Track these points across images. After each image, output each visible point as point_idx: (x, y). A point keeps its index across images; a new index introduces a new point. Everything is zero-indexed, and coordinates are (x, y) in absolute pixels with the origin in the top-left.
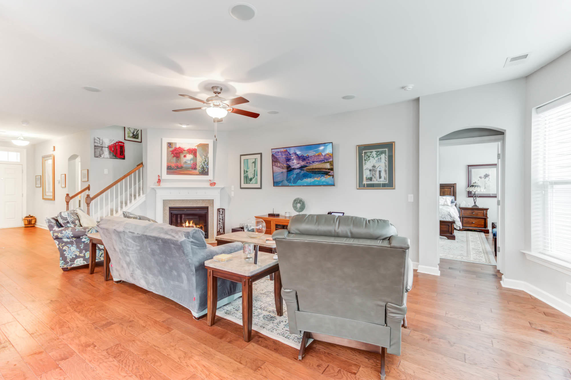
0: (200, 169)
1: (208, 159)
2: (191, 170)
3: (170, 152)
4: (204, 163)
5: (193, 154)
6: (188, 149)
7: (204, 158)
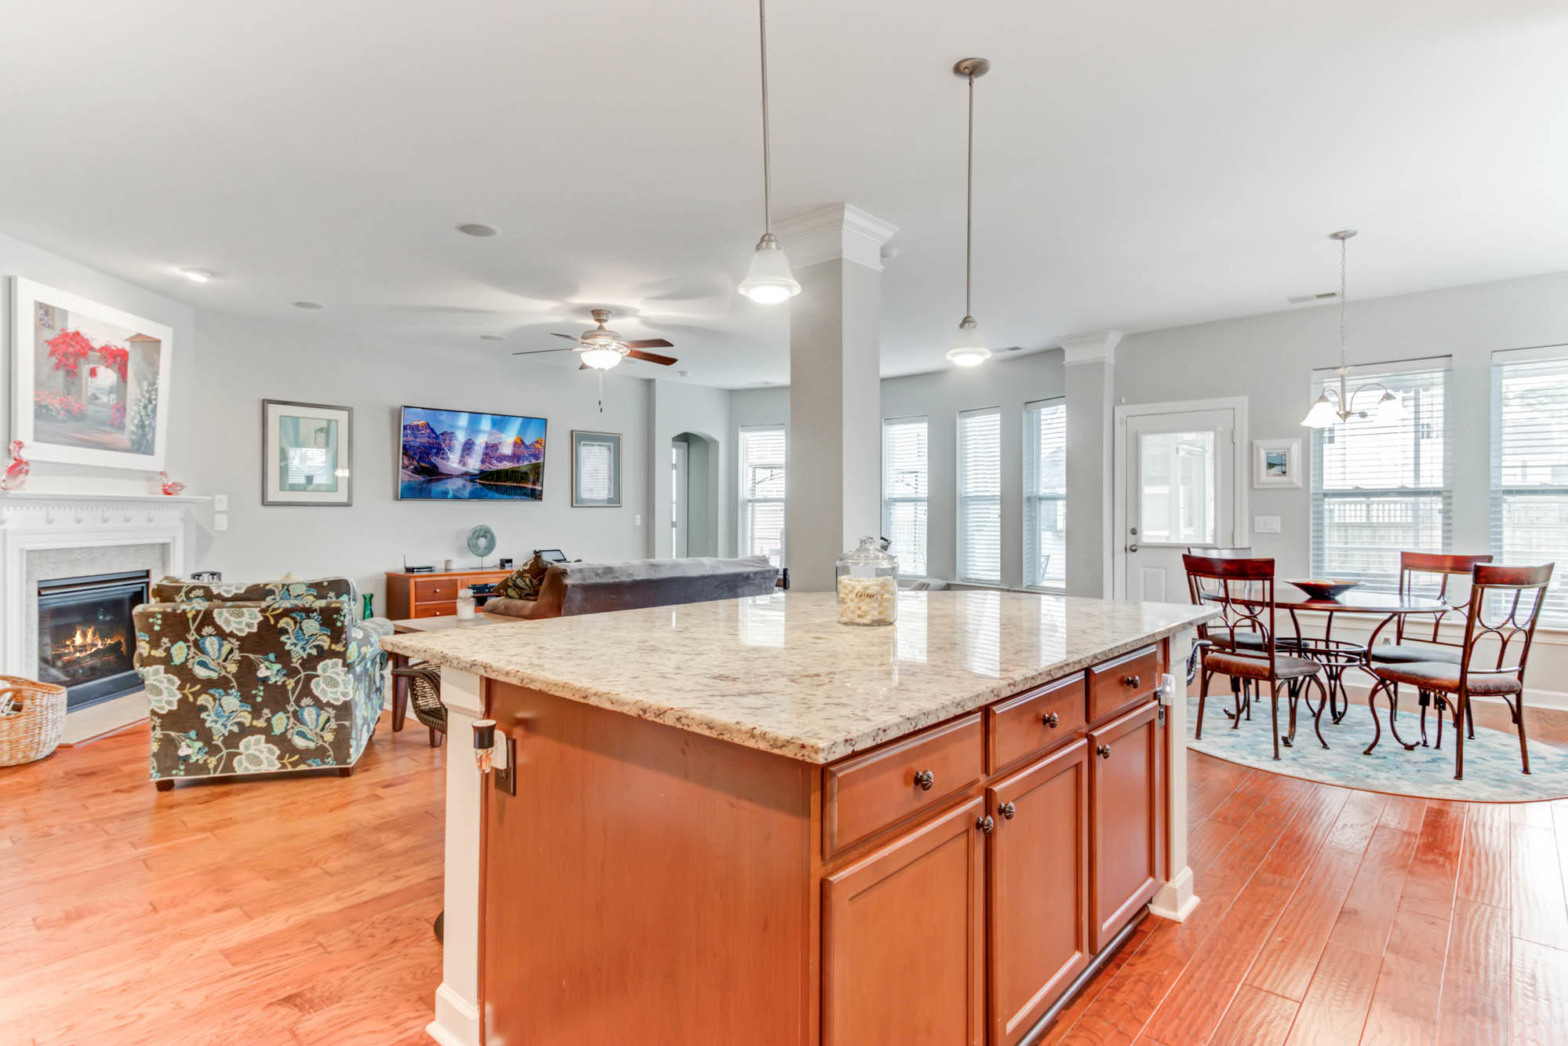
0: (134, 429)
1: (156, 395)
2: (108, 429)
3: (46, 344)
4: (145, 407)
5: (116, 367)
6: (103, 345)
7: (145, 388)
